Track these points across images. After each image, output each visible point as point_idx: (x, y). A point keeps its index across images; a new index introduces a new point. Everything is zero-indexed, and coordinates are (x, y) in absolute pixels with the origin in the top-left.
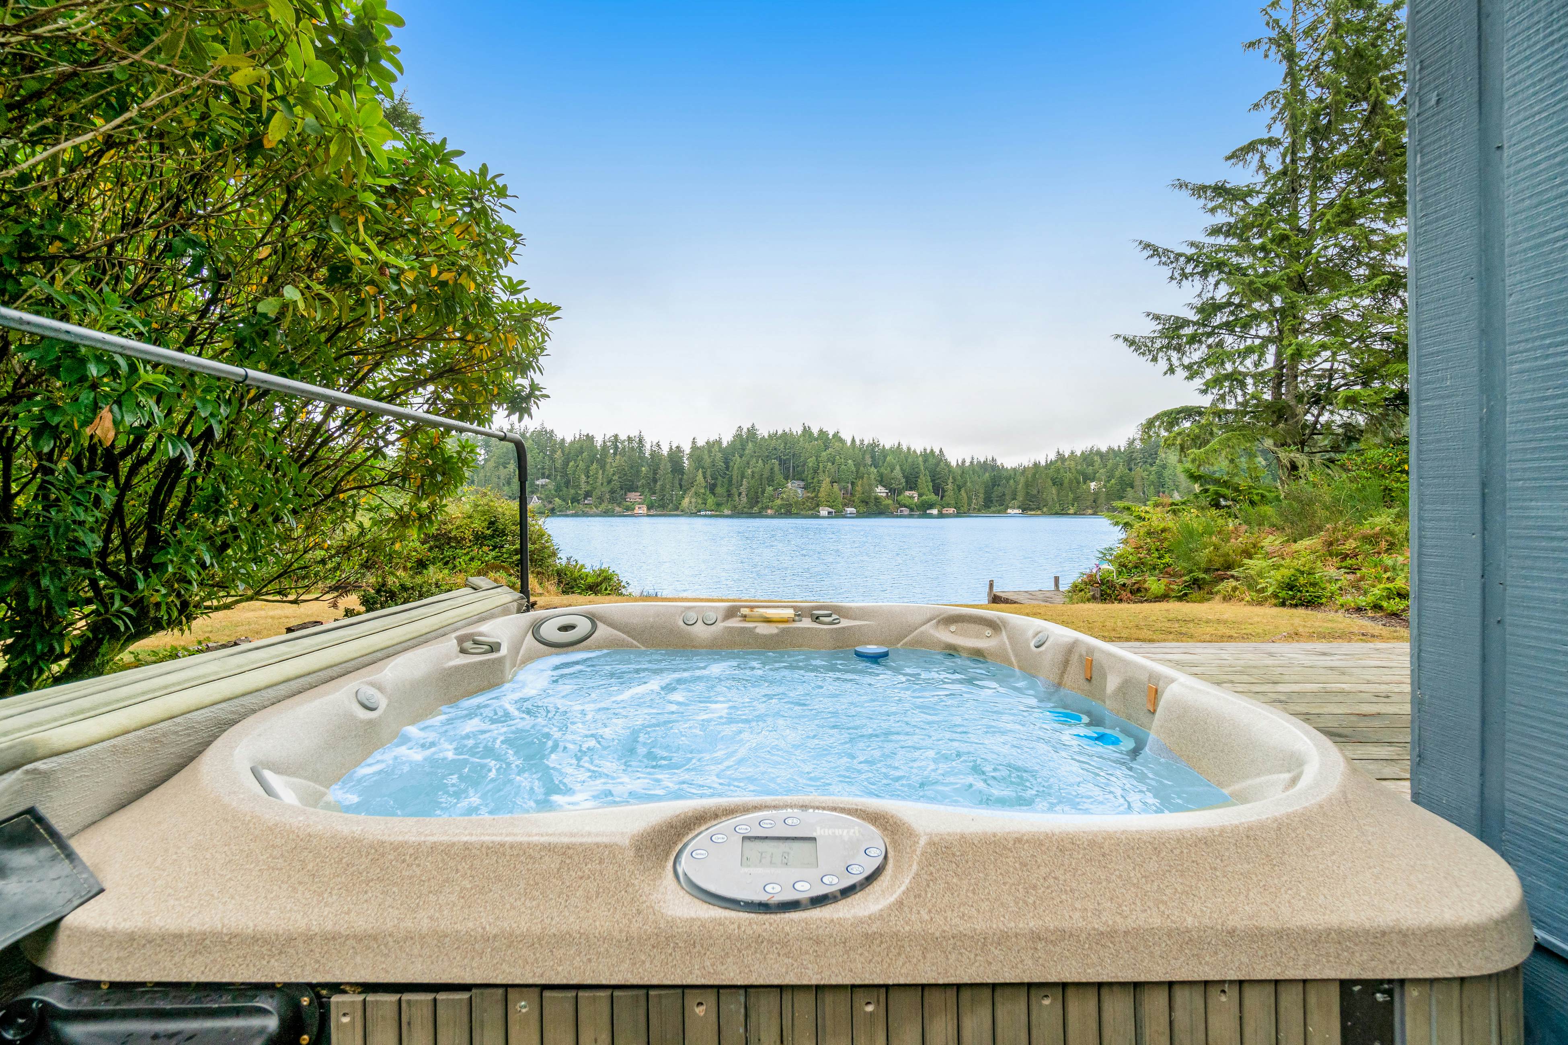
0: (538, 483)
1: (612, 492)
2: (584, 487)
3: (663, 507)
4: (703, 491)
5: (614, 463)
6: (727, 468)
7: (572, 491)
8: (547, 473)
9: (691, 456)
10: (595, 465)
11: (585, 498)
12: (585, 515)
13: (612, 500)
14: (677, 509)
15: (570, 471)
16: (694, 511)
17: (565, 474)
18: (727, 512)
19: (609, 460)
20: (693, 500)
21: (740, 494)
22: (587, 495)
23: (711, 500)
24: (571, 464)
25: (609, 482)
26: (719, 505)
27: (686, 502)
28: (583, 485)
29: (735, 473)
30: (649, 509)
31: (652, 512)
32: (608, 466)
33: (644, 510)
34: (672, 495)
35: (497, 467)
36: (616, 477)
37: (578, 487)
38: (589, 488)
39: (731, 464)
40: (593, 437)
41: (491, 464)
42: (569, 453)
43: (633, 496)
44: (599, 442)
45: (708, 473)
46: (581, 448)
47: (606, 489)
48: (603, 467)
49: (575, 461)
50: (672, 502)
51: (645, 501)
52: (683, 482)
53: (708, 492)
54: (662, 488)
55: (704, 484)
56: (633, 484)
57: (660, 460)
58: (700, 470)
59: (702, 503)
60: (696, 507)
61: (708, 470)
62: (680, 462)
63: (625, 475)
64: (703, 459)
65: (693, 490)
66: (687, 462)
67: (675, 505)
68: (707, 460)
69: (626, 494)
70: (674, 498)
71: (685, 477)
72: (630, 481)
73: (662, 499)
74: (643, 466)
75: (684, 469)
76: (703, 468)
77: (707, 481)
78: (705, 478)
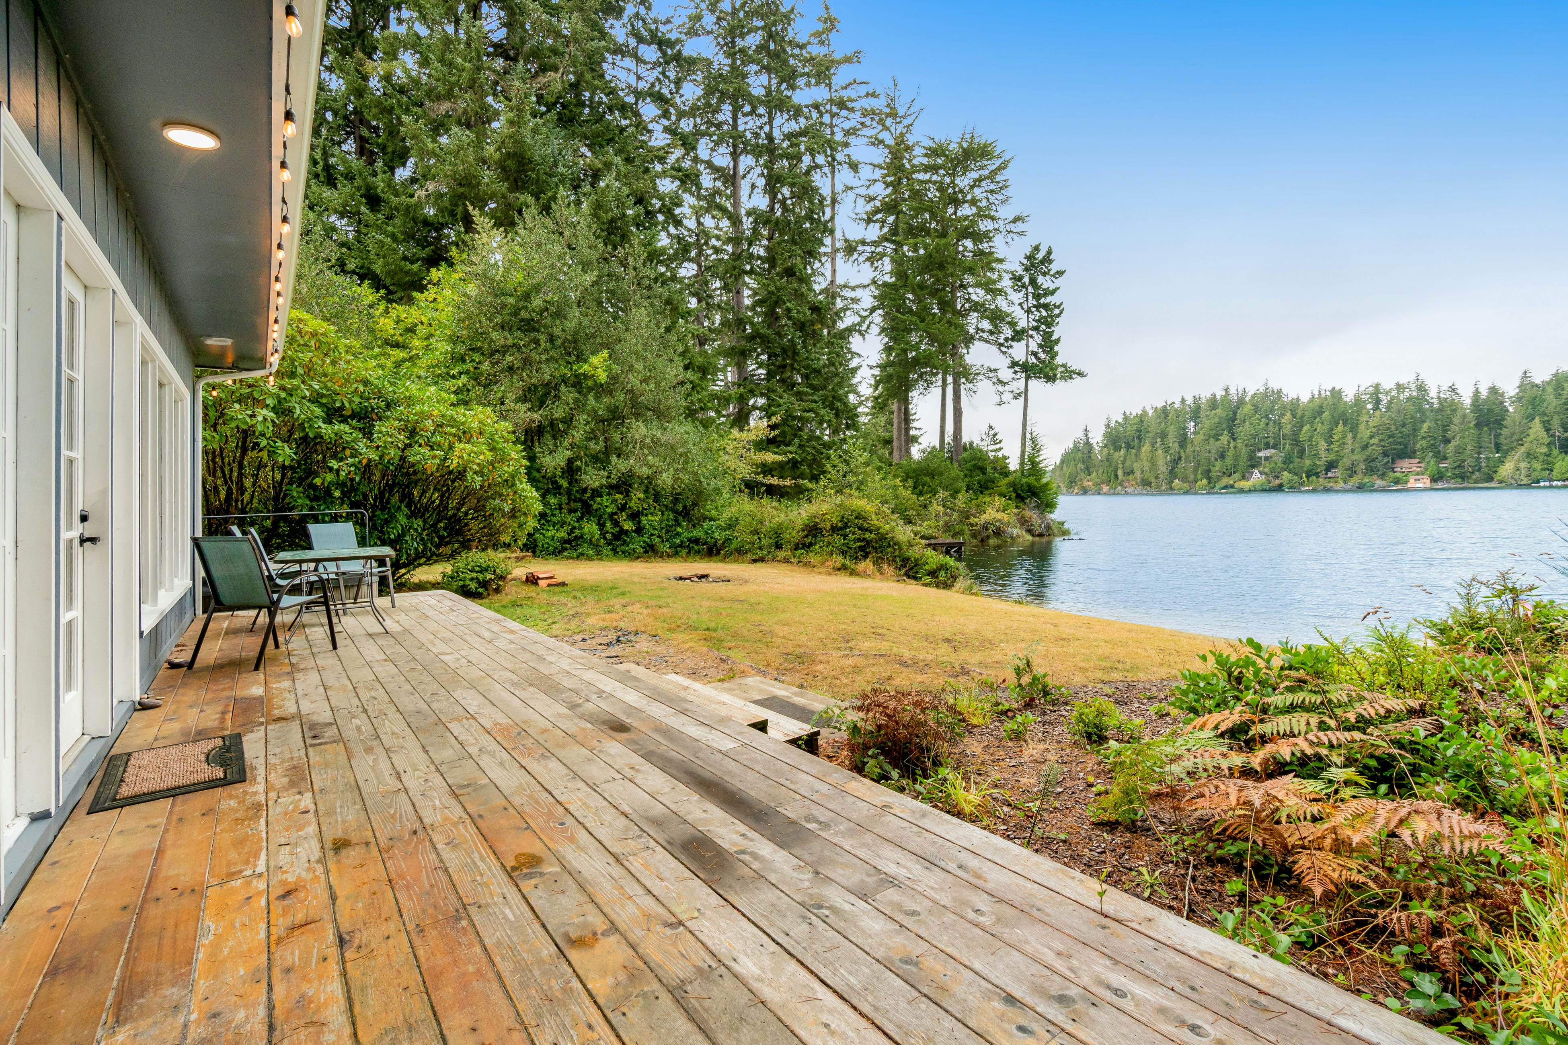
0: (1260, 454)
1: (1370, 460)
2: (1325, 457)
3: (1463, 477)
4: (1544, 450)
7: (1308, 462)
8: (1272, 442)
9: (1519, 399)
10: (1340, 427)
11: (1328, 470)
12: (1329, 491)
13: (1371, 470)
14: (1490, 479)
15: (1303, 436)
16: (1525, 481)
17: (1296, 442)
19: (1364, 418)
20: (1523, 465)
22: (1331, 466)
24: (1305, 428)
25: (1365, 447)
27: (1506, 469)
28: (1323, 454)
30: (1434, 480)
31: (1440, 485)
32: (1362, 427)
33: (1426, 482)
34: (1478, 460)
35: (1207, 440)
36: (1375, 440)
37: (1317, 456)
38: (1332, 457)
41: (1201, 437)
42: (1303, 415)
43: (1405, 465)
44: (1349, 396)
45: (1556, 422)
46: (1321, 407)
47: (1358, 457)
48: (1354, 429)
49: (1312, 423)
50: (1479, 470)
51: (1426, 469)
52: (1502, 440)
53: (1555, 452)
54: (1459, 451)
55: (1547, 440)
56: (1406, 447)
57: (1454, 410)
58: (1537, 420)
59: (1544, 469)
60: (1529, 475)
61: (1556, 418)
62: (1497, 410)
63: (1390, 437)
64: (1543, 401)
65: (1522, 449)
66: (1511, 409)
67: (1485, 474)
68: (1552, 402)
69: (1393, 461)
70: (1483, 464)
71: (1505, 432)
72: (1400, 443)
73: (1459, 466)
74: (1424, 422)
75: (1504, 420)
76: (1544, 414)
77: (1553, 435)
78: (1547, 430)
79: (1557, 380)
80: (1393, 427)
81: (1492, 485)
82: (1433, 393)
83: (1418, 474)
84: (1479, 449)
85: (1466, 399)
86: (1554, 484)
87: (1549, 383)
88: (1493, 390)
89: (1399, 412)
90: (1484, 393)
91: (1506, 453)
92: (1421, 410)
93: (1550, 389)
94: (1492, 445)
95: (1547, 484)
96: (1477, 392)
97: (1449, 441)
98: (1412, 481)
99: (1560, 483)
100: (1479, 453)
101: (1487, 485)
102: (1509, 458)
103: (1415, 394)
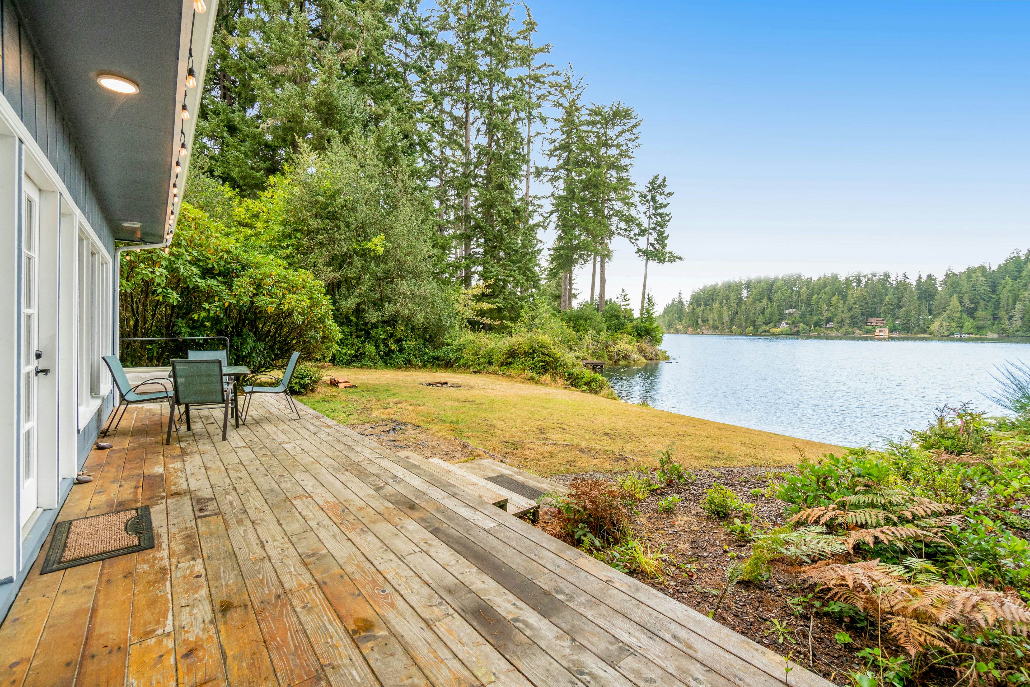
0: (787, 312)
1: (853, 317)
2: (826, 315)
3: (908, 330)
4: (958, 315)
5: (854, 294)
6: (994, 292)
7: (815, 318)
8: (794, 304)
9: (945, 282)
10: (836, 297)
11: (827, 323)
12: (827, 337)
13: (853, 324)
14: (924, 331)
15: (813, 301)
16: (946, 333)
17: (808, 305)
18: (990, 335)
19: (850, 292)
20: (945, 324)
21: (1011, 317)
22: (829, 320)
23: (968, 323)
24: (815, 296)
25: (850, 309)
26: (979, 329)
27: (935, 326)
28: (825, 313)
29: (1004, 297)
30: (891, 331)
31: (894, 335)
32: (849, 297)
33: (886, 333)
34: (918, 320)
35: (754, 302)
36: (856, 306)
37: (821, 314)
38: (830, 315)
39: (999, 287)
40: (836, 276)
41: (751, 300)
42: (813, 288)
43: (874, 321)
44: (842, 278)
45: (966, 297)
46: (825, 284)
47: (846, 315)
48: (844, 298)
49: (819, 294)
50: (918, 326)
51: (887, 325)
52: (933, 308)
53: (965, 316)
54: (907, 313)
55: (960, 308)
56: (875, 310)
57: (906, 289)
58: (955, 295)
59: (957, 327)
60: (948, 330)
61: (966, 295)
62: (931, 289)
63: (866, 303)
64: (959, 284)
65: (945, 314)
66: (940, 289)
67: (922, 328)
68: (965, 286)
69: (867, 319)
70: (921, 322)
71: (935, 303)
72: (872, 308)
73: (906, 323)
74: (887, 295)
75: (935, 295)
76: (959, 293)
77: (964, 306)
78: (961, 302)
79: (968, 272)
80: (868, 298)
81: (925, 335)
82: (893, 278)
83: (881, 327)
84: (919, 312)
85: (913, 282)
86: (963, 336)
87: (963, 273)
88: (930, 277)
89: (872, 288)
90: (924, 278)
91: (935, 316)
92: (885, 288)
93: (964, 277)
94: (927, 311)
95: (959, 336)
96: (920, 277)
97: (901, 307)
98: (877, 331)
99: (966, 336)
100: (919, 315)
101: (922, 335)
102: (937, 319)
103: (882, 277)
